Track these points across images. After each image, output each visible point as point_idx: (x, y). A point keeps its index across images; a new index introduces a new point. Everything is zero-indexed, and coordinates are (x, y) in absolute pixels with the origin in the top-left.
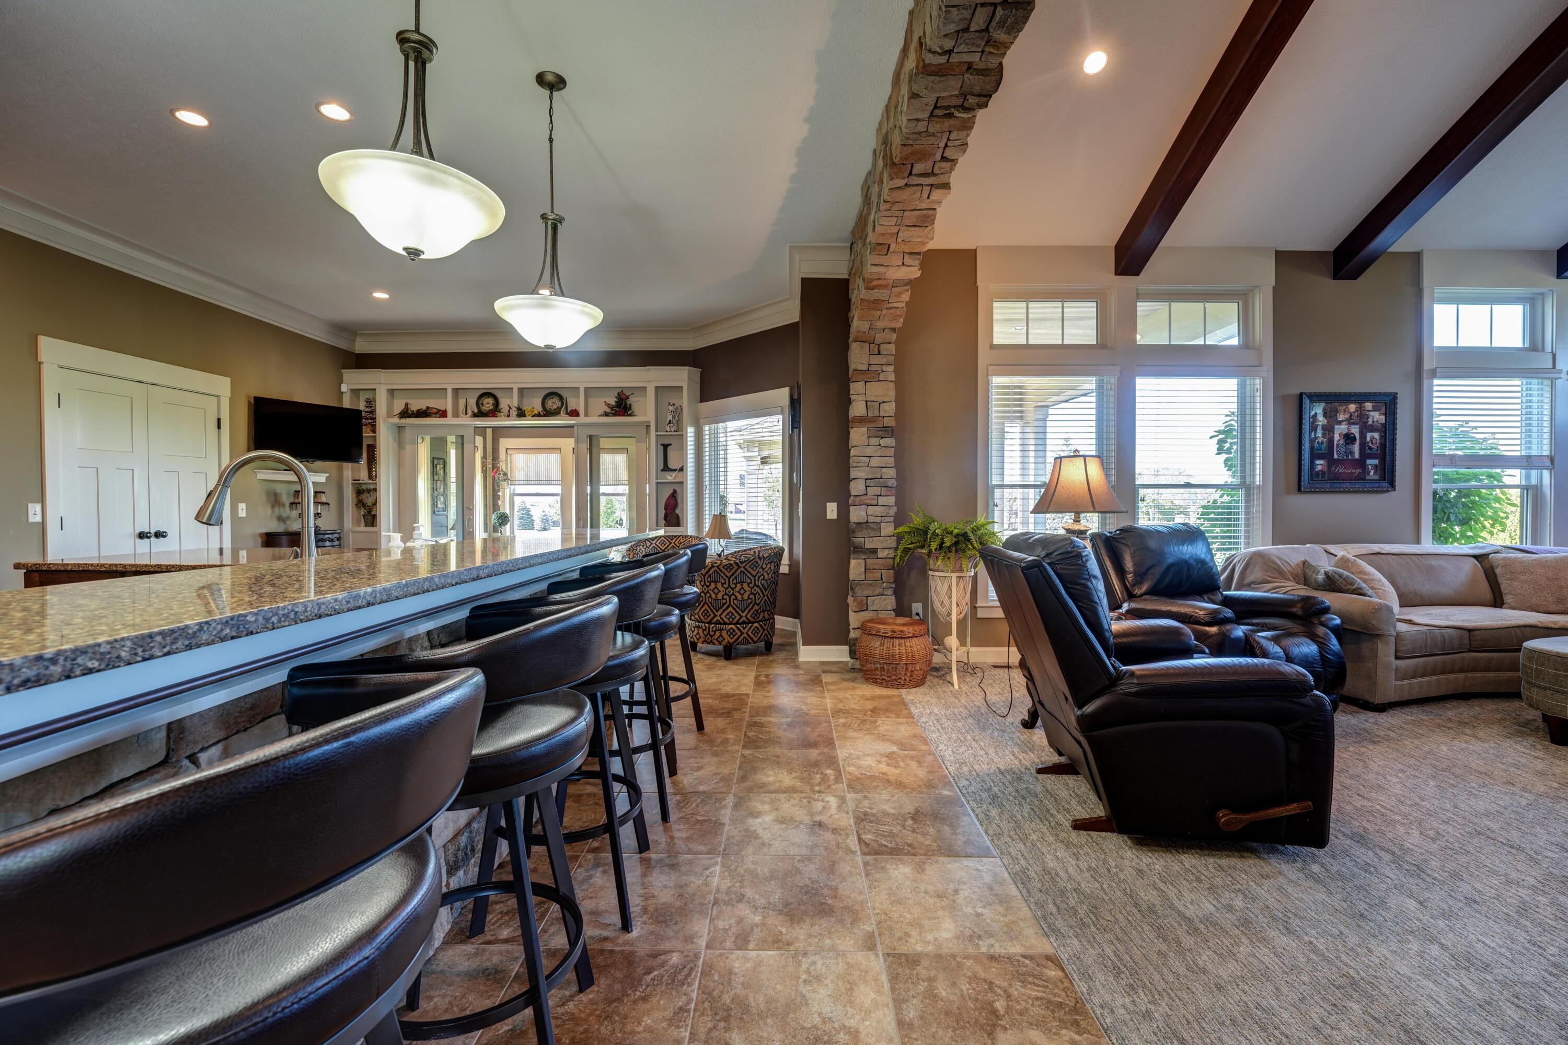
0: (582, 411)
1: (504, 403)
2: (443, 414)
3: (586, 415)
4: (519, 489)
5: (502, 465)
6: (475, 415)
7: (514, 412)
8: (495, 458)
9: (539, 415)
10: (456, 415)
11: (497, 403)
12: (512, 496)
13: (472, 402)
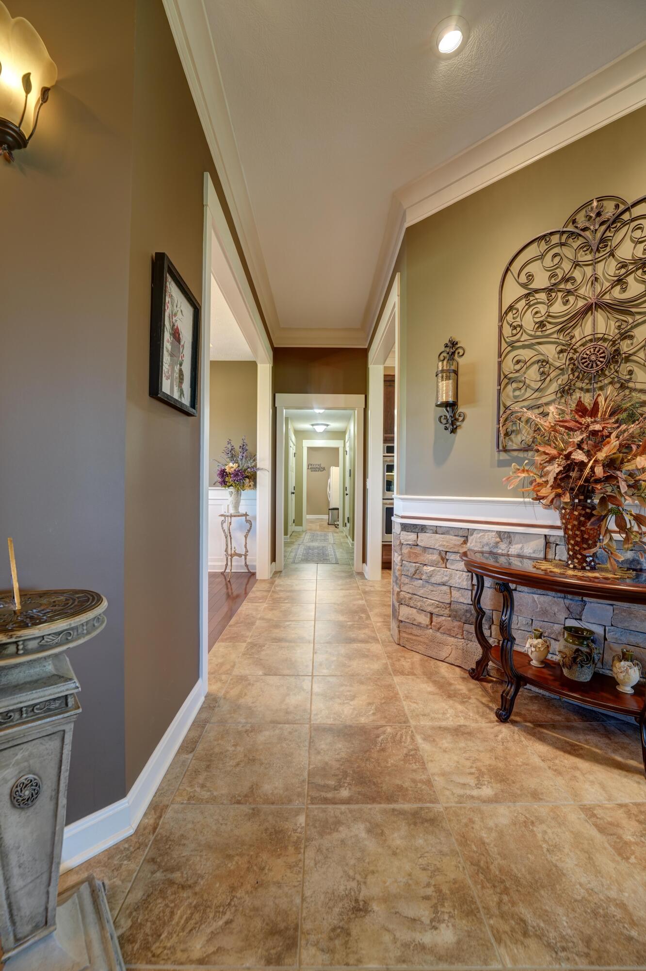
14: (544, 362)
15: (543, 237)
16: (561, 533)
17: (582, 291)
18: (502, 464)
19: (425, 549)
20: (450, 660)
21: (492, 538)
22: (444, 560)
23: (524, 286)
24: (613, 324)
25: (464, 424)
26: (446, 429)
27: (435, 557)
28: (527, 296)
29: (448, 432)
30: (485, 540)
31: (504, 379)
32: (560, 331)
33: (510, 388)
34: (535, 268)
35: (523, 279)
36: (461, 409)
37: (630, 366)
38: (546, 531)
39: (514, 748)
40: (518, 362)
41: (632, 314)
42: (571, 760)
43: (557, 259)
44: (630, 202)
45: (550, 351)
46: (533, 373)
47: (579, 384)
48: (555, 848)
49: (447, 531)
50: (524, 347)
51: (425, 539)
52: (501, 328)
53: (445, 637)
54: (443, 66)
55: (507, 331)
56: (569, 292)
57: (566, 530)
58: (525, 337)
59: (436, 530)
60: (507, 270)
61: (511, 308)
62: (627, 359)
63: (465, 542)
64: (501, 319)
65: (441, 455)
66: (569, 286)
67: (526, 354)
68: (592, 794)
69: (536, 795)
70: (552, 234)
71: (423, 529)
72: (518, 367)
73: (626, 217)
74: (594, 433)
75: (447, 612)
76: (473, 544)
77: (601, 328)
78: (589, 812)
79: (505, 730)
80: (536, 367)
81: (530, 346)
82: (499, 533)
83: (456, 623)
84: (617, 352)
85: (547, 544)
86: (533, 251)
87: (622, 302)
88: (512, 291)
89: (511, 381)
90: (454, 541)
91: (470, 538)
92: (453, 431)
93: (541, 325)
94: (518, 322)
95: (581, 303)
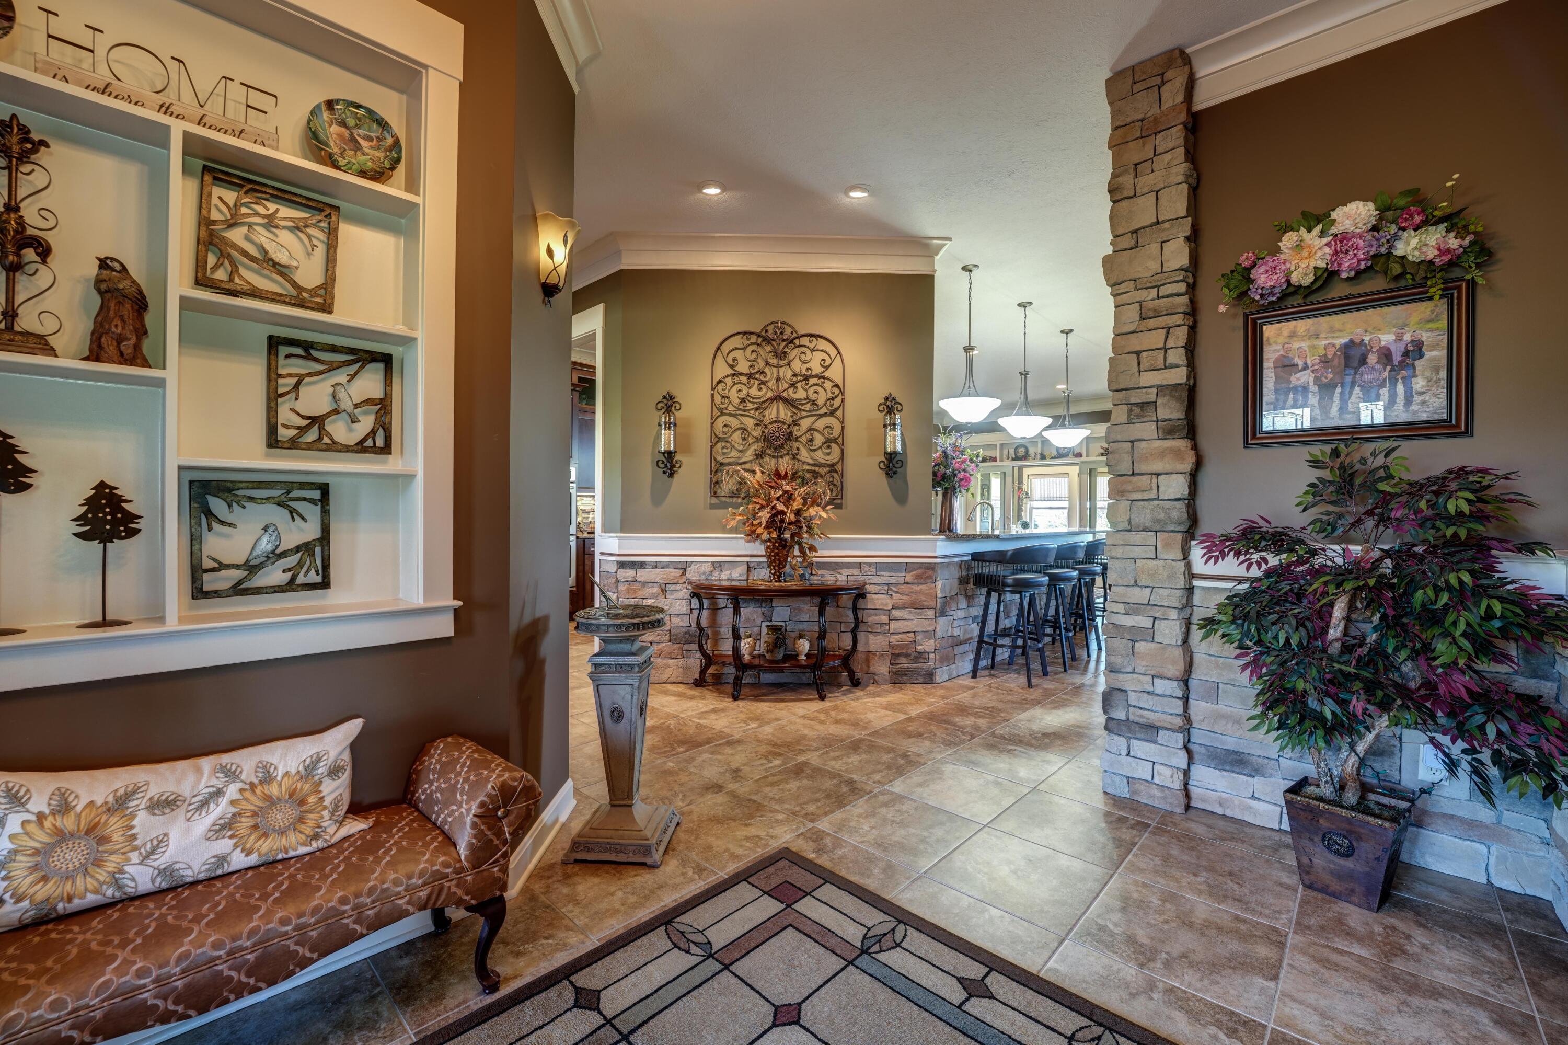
0: (1084, 454)
1: (1032, 451)
2: (994, 459)
3: (1087, 456)
4: (1036, 504)
5: (1025, 487)
6: (1013, 460)
7: (1038, 457)
8: (1020, 482)
9: (1054, 458)
10: (1002, 460)
11: (1027, 451)
12: (1031, 509)
13: (1012, 451)
14: (744, 430)
15: (745, 333)
16: (764, 560)
17: (770, 384)
18: (713, 507)
19: (644, 583)
20: (673, 679)
21: (707, 568)
22: (664, 591)
23: (731, 367)
24: (789, 414)
25: (680, 471)
26: (665, 473)
27: (656, 590)
28: (733, 375)
29: (666, 476)
30: (702, 570)
31: (716, 439)
32: (757, 409)
33: (720, 445)
34: (738, 354)
35: (730, 361)
36: (677, 457)
37: (797, 444)
38: (748, 559)
39: (752, 708)
40: (726, 426)
41: (800, 410)
42: (783, 704)
43: (754, 355)
44: (800, 333)
45: (750, 423)
46: (737, 436)
47: (769, 452)
48: (798, 730)
49: (667, 565)
50: (730, 415)
51: (644, 575)
52: (712, 395)
53: (666, 661)
54: (699, 195)
55: (718, 398)
56: (762, 383)
57: (769, 557)
58: (731, 408)
59: (656, 565)
60: (718, 348)
61: (720, 382)
62: (797, 439)
63: (684, 573)
64: (713, 389)
65: (658, 497)
66: (762, 378)
67: (734, 422)
68: (801, 712)
69: (777, 719)
70: (751, 333)
71: (642, 565)
72: (725, 430)
73: (797, 341)
74: (786, 492)
75: (667, 638)
76: (692, 574)
77: (782, 416)
78: (803, 717)
79: (741, 703)
80: (739, 432)
81: (734, 416)
82: (713, 563)
83: (676, 646)
84: (791, 433)
85: (749, 568)
86: (737, 341)
87: (794, 400)
88: (722, 370)
89: (719, 439)
90: (675, 573)
91: (688, 570)
92: (671, 476)
93: (743, 401)
94: (726, 393)
95: (770, 394)
